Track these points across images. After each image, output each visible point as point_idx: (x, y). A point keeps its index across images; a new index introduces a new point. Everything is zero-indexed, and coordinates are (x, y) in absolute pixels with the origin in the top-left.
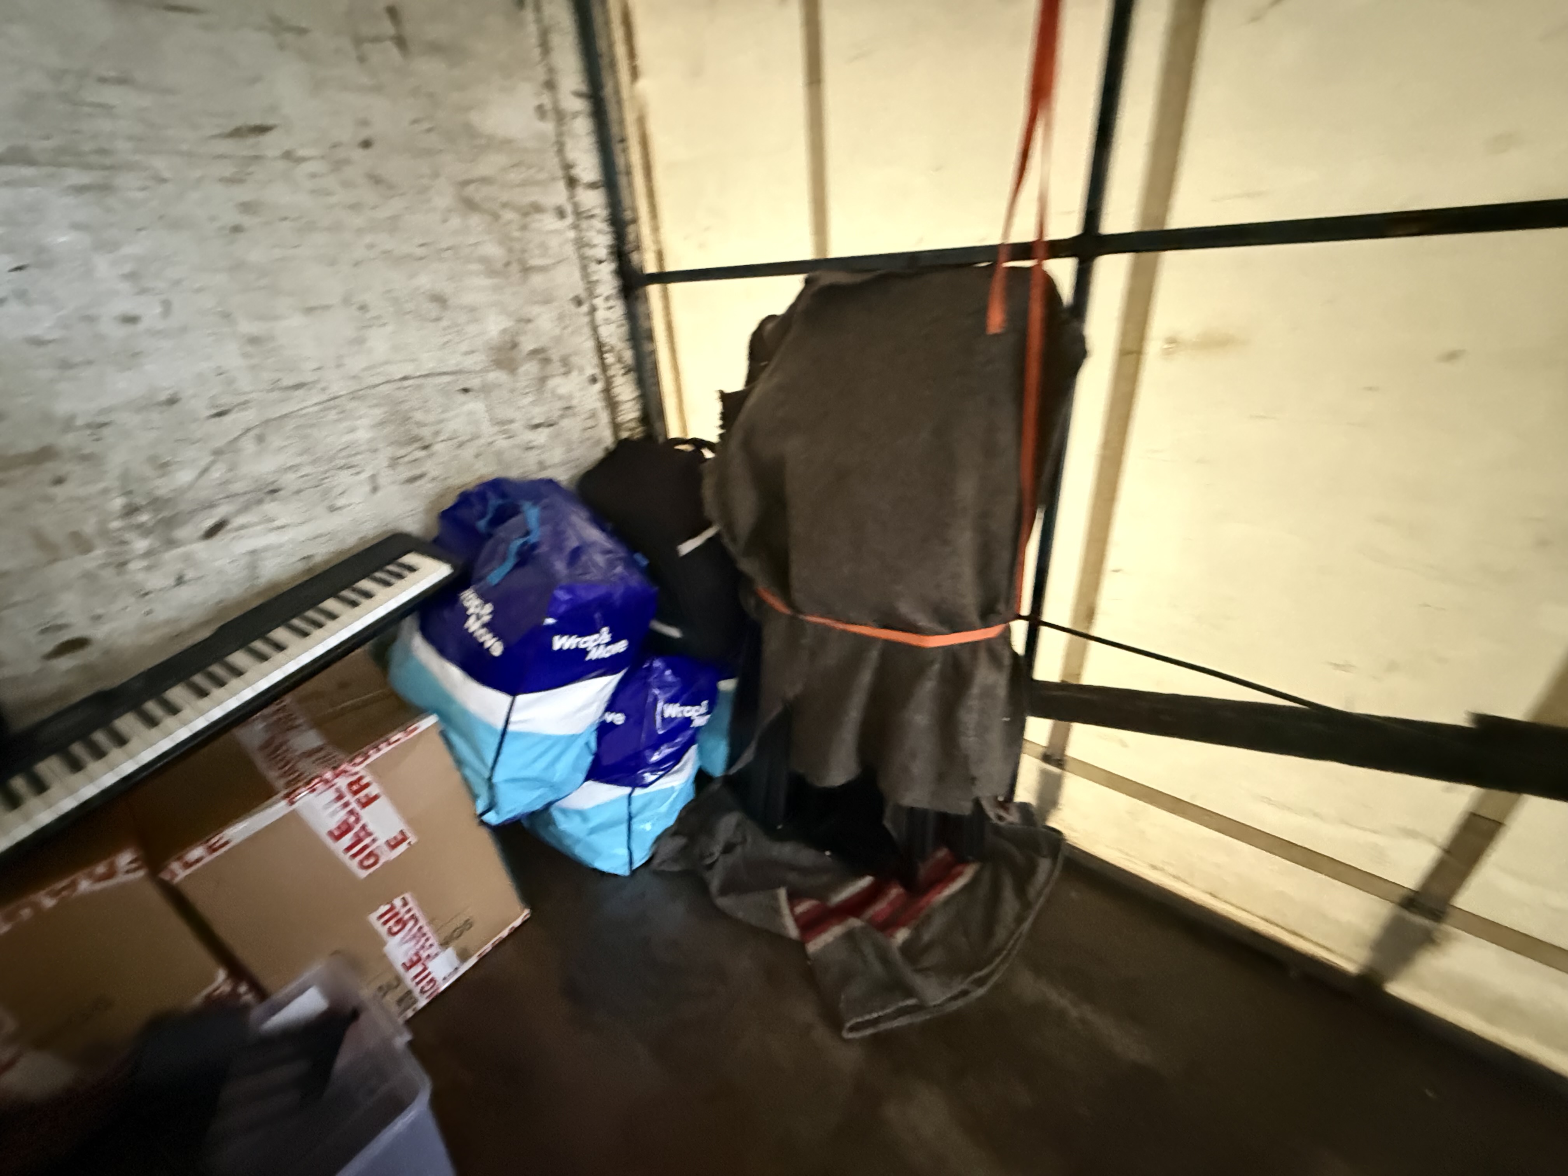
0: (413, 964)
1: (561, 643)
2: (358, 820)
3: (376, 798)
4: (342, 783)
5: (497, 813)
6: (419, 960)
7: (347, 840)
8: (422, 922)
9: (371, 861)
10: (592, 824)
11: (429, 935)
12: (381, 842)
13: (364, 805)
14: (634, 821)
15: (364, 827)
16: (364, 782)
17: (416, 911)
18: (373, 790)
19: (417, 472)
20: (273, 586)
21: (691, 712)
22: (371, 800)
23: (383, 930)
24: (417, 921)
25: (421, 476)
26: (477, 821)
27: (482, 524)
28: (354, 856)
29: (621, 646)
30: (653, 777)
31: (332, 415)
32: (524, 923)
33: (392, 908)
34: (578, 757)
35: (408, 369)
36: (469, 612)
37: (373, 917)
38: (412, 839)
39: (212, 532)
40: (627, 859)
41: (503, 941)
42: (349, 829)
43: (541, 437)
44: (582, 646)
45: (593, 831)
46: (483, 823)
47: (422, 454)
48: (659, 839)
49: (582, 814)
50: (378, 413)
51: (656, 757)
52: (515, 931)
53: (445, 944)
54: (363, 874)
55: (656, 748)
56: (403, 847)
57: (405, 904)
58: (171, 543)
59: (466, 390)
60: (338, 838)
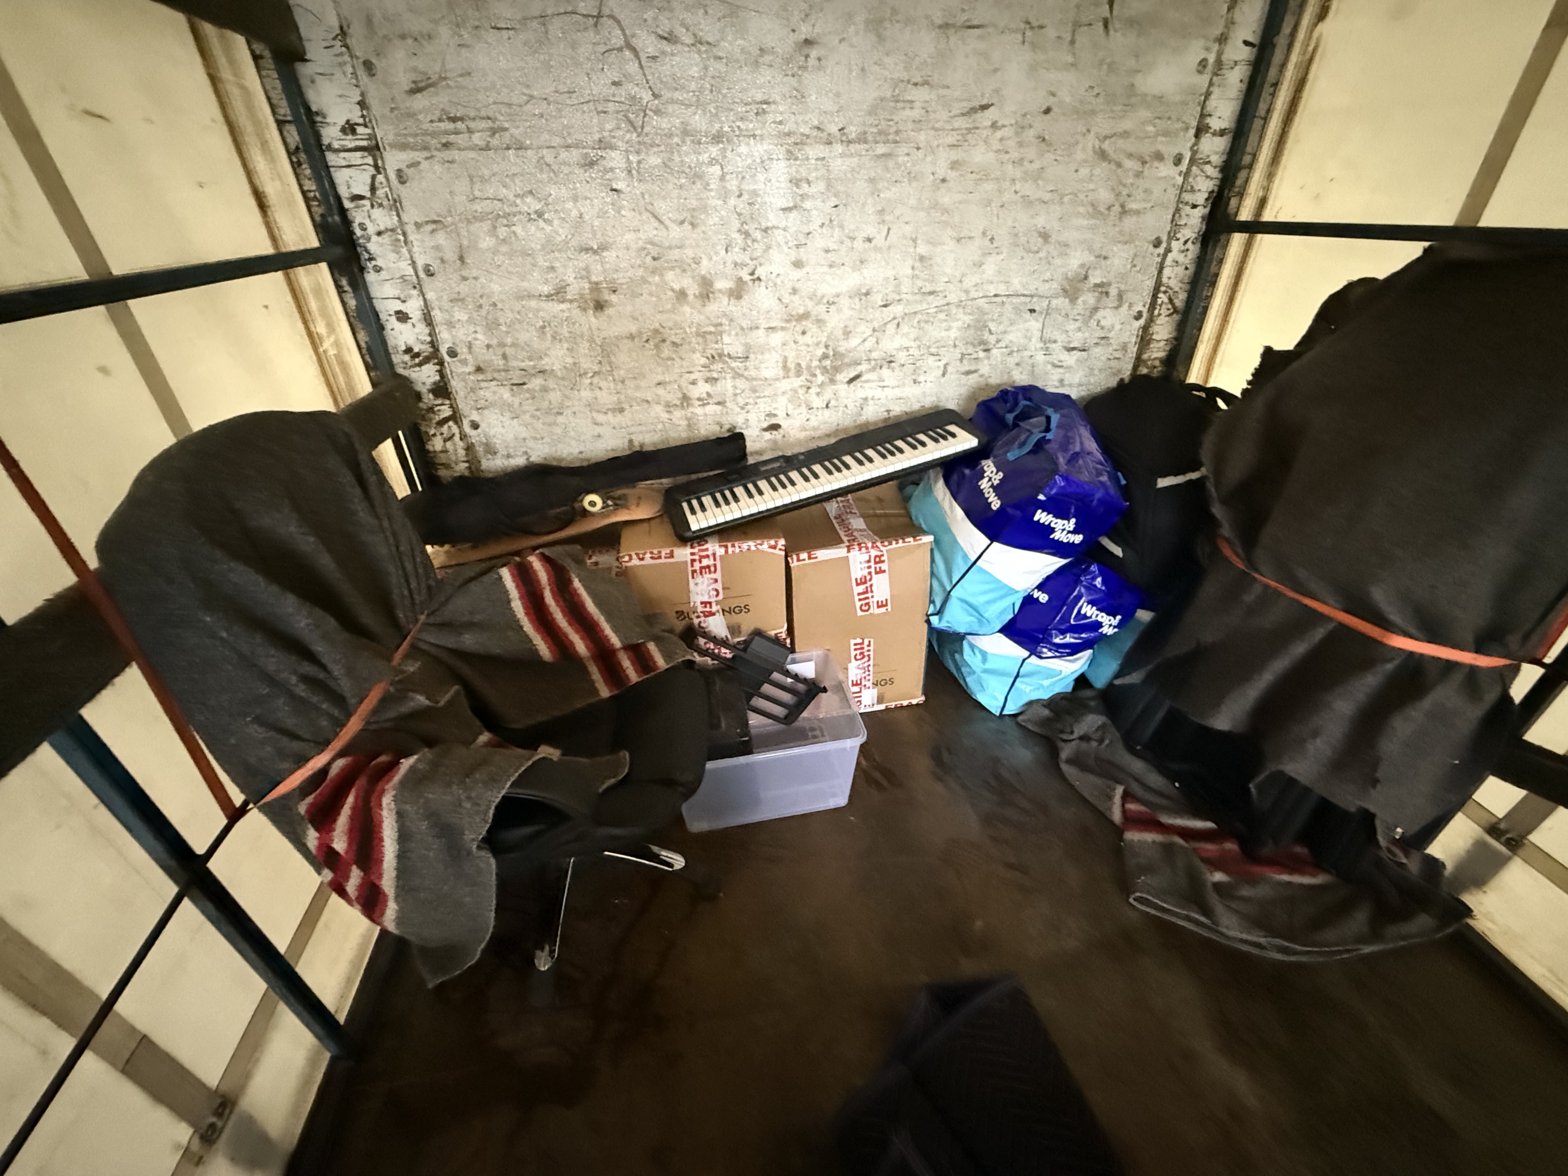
0: (857, 685)
1: (1041, 517)
2: (870, 580)
3: (884, 571)
4: (874, 553)
5: (940, 620)
6: (861, 684)
7: (861, 588)
8: (871, 662)
9: (867, 608)
10: (988, 666)
11: (871, 673)
12: (875, 600)
13: (877, 573)
14: (1018, 680)
15: (871, 586)
16: (882, 559)
17: (871, 653)
18: (884, 566)
19: (973, 368)
20: (867, 423)
21: (1103, 618)
22: (883, 571)
23: (853, 653)
24: (869, 660)
25: (976, 371)
26: (926, 618)
27: (1010, 417)
28: (860, 600)
29: (1078, 539)
30: (1050, 654)
31: (942, 316)
32: (917, 705)
33: (863, 643)
34: (1004, 611)
35: (1002, 289)
36: (985, 475)
37: (853, 642)
38: (889, 607)
39: (851, 381)
40: (1001, 705)
41: (902, 707)
42: (865, 582)
43: (1071, 359)
44: (1052, 525)
45: (986, 671)
46: (928, 622)
47: (981, 354)
48: (1030, 703)
49: (984, 655)
50: (968, 319)
51: (1057, 640)
52: (910, 706)
53: (875, 684)
54: (860, 613)
55: (1063, 632)
56: (883, 610)
57: (869, 645)
58: (832, 381)
59: (1032, 311)
60: (858, 584)
